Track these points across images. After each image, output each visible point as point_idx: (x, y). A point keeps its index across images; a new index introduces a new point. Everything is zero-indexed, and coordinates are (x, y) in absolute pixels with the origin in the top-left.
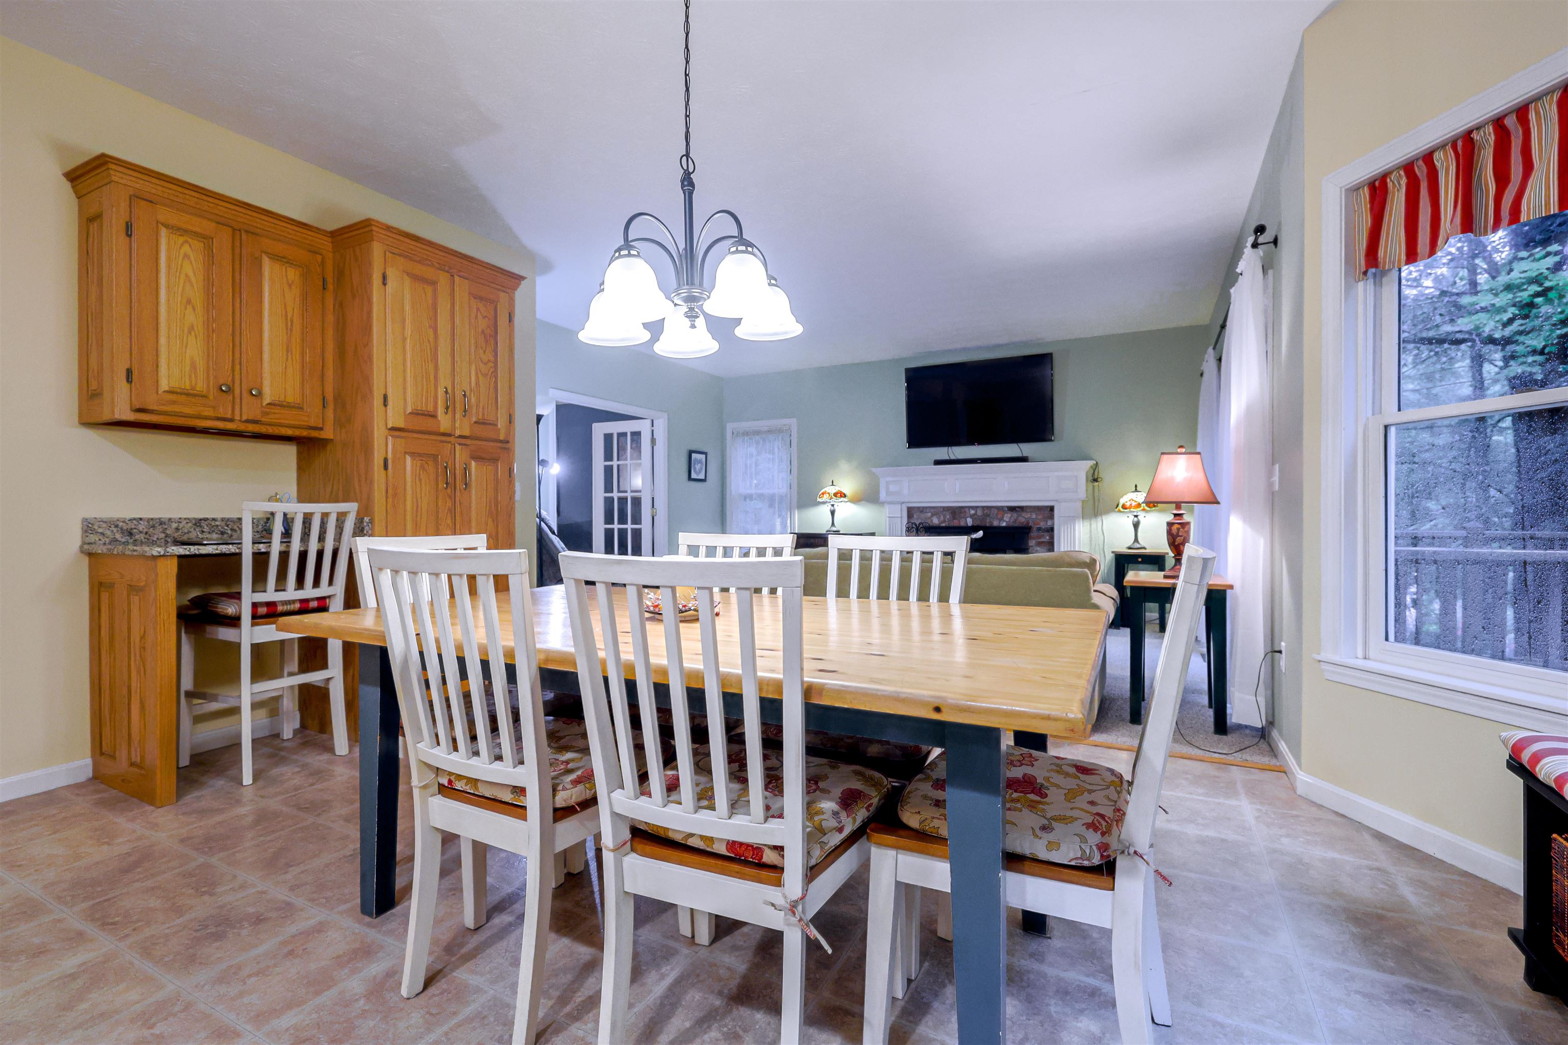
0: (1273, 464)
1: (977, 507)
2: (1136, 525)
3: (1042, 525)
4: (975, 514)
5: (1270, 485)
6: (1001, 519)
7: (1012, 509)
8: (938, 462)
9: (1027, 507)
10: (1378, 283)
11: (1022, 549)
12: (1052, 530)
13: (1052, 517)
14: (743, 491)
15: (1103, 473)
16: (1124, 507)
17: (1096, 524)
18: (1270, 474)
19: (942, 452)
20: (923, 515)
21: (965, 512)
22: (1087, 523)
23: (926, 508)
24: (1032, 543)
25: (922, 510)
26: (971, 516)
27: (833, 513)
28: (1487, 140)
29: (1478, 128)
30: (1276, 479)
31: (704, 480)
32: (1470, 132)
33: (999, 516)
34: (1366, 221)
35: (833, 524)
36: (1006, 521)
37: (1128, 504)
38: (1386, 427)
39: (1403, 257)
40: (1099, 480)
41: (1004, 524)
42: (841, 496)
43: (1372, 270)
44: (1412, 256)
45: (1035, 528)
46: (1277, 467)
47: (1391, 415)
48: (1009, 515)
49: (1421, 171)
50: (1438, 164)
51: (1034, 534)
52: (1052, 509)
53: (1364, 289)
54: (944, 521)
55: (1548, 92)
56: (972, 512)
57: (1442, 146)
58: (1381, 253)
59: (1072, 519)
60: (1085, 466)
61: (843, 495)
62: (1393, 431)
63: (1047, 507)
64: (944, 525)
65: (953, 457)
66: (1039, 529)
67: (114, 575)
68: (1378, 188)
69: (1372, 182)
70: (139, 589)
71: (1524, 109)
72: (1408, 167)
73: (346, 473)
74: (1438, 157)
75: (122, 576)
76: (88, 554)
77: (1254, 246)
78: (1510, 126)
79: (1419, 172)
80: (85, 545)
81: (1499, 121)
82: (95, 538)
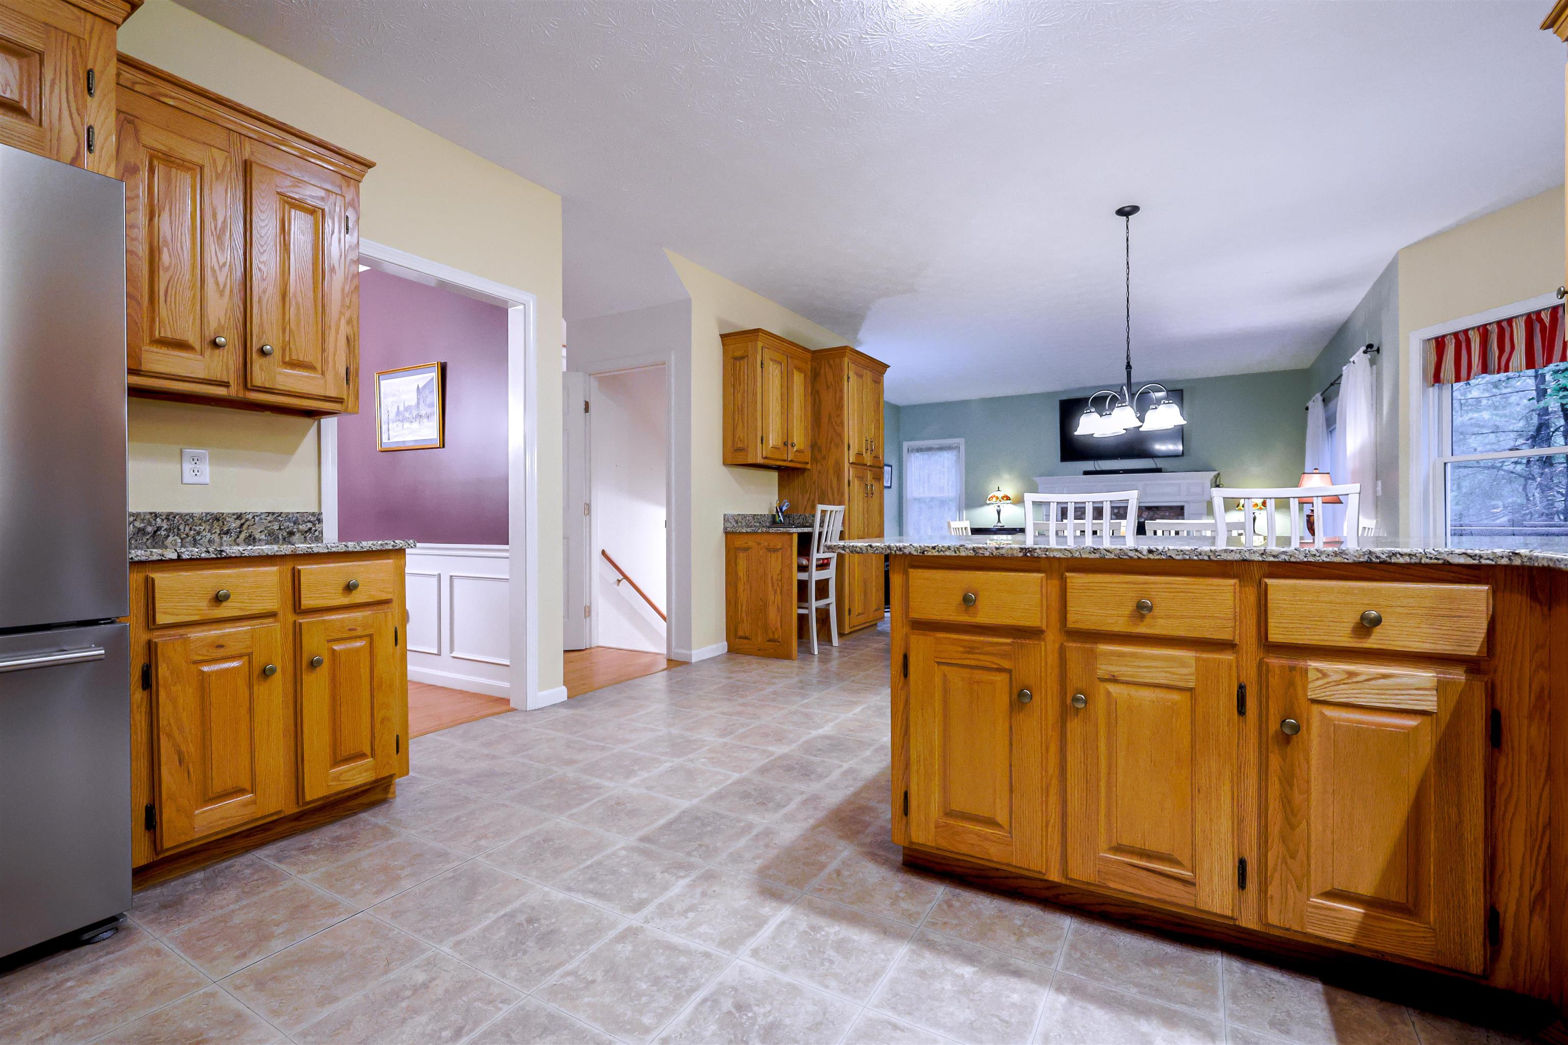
0: (1377, 480)
1: (1120, 507)
5: (1375, 492)
8: (1086, 473)
9: (1162, 507)
10: (1440, 389)
13: (1182, 514)
14: (916, 495)
15: (1224, 481)
18: (1375, 486)
19: (1089, 465)
27: (999, 512)
28: (1494, 329)
29: (1490, 324)
30: (1379, 488)
31: (890, 487)
32: (1486, 325)
34: (1433, 358)
35: (1000, 521)
38: (1445, 464)
39: (1454, 379)
40: (1222, 486)
43: (1436, 384)
44: (1458, 379)
46: (1379, 483)
47: (1448, 457)
49: (1462, 337)
50: (1471, 337)
52: (1182, 508)
53: (1433, 392)
55: (1522, 315)
57: (1473, 328)
58: (1442, 375)
59: (1199, 516)
60: (1209, 476)
61: (1008, 498)
62: (1449, 466)
63: (1178, 507)
65: (1098, 469)
67: (750, 544)
68: (1440, 343)
69: (1436, 339)
70: (775, 550)
71: (1510, 321)
72: (1456, 335)
73: (821, 489)
74: (1471, 333)
75: (759, 544)
76: (727, 533)
77: (1365, 352)
78: (1504, 326)
79: (1461, 338)
80: (725, 528)
81: (1499, 323)
82: (728, 525)
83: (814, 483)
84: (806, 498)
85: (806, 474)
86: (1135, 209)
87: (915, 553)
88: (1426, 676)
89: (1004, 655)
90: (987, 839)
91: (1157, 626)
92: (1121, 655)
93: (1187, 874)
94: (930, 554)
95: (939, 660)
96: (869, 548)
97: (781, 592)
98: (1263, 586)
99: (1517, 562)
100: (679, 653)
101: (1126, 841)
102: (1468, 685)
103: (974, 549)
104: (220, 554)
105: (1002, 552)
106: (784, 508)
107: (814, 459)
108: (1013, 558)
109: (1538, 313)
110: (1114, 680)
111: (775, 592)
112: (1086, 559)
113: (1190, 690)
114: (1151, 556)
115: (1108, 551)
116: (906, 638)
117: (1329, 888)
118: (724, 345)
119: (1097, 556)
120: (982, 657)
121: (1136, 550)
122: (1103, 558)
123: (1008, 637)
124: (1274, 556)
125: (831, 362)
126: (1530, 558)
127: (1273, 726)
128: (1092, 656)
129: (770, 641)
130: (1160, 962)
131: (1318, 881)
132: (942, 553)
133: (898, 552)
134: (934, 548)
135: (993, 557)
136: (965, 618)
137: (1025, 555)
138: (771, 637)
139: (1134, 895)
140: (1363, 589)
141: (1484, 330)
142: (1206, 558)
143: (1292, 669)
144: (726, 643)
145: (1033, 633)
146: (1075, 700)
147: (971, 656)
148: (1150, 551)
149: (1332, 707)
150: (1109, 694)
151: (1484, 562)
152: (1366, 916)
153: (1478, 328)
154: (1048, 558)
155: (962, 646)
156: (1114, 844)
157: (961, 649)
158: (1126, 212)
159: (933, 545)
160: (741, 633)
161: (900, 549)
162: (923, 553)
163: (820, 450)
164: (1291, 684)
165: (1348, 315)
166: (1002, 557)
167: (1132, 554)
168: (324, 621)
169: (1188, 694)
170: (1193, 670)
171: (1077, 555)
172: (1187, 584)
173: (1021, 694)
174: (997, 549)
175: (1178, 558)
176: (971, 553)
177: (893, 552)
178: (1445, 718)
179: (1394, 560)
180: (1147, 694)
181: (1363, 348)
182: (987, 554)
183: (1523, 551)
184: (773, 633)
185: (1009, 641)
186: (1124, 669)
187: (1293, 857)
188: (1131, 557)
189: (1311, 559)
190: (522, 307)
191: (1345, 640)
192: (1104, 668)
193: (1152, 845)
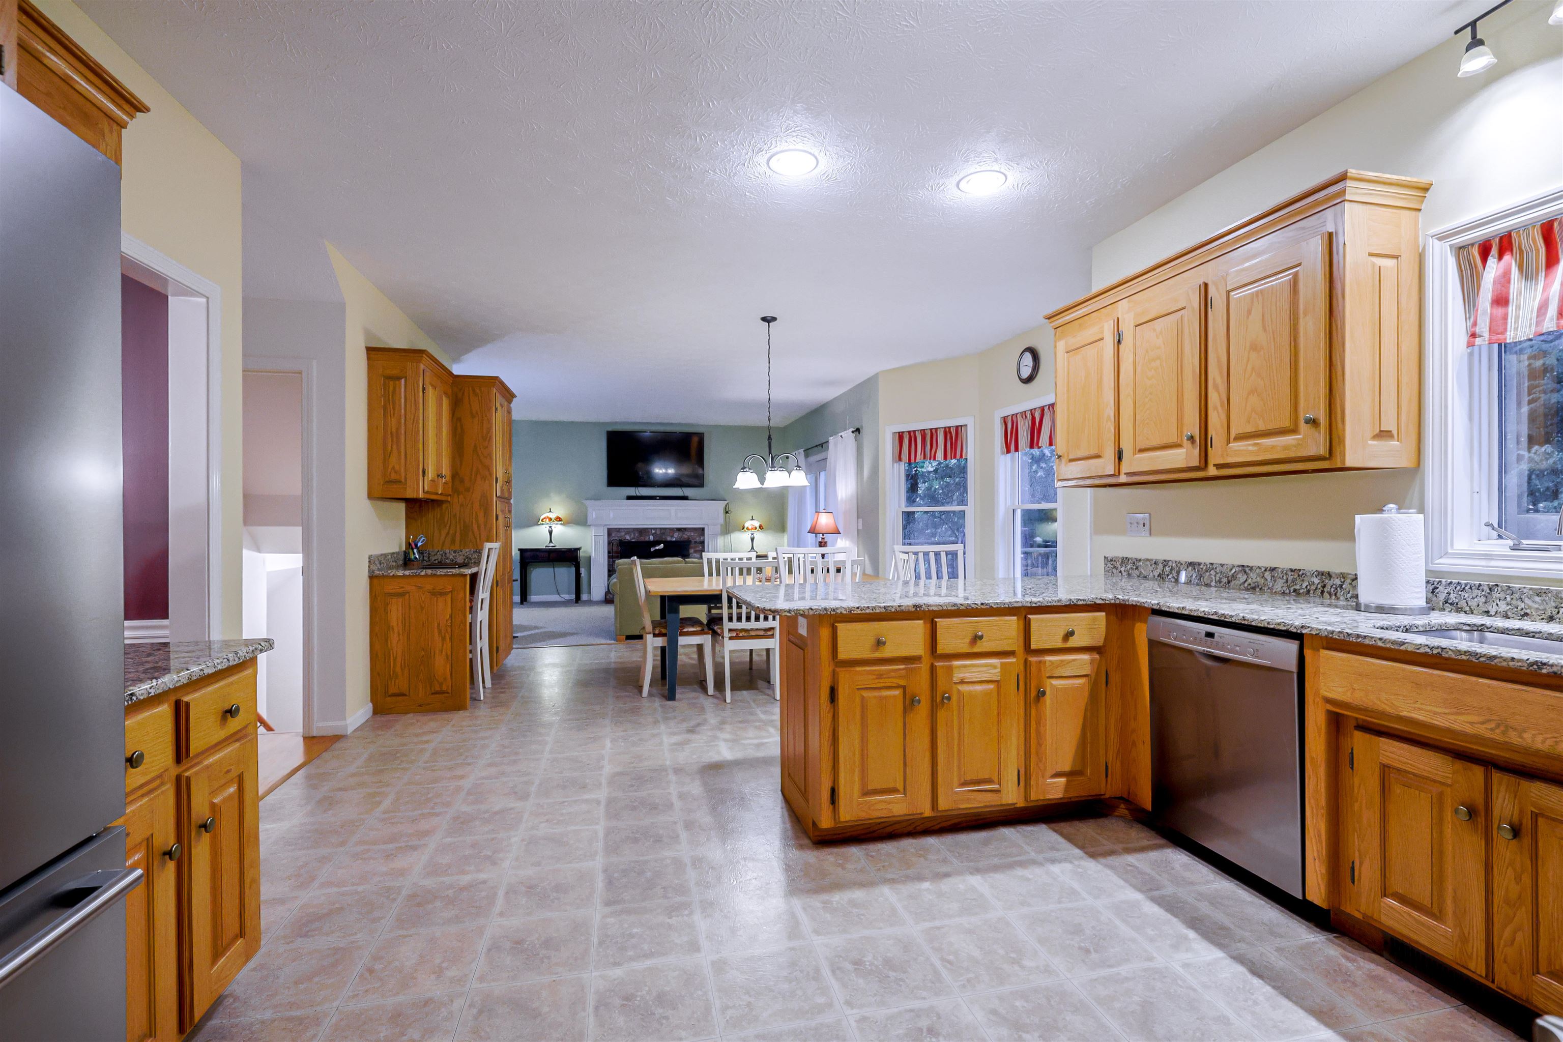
1: (656, 528)
2: (752, 540)
3: (697, 539)
4: (655, 533)
6: (672, 536)
7: (679, 530)
8: (630, 498)
9: (688, 528)
10: (901, 465)
11: (685, 555)
12: (703, 543)
13: (703, 535)
15: (731, 508)
16: (748, 529)
17: (728, 538)
19: (631, 491)
20: (619, 535)
21: (649, 531)
22: (722, 538)
23: (621, 529)
24: (691, 551)
25: (618, 530)
26: (653, 534)
27: (550, 532)
30: (860, 524)
33: (671, 534)
34: (898, 444)
35: (551, 541)
36: (676, 537)
37: (750, 528)
40: (730, 512)
41: (674, 539)
42: (560, 521)
43: (899, 461)
45: (693, 541)
48: (677, 534)
51: (692, 545)
52: (703, 529)
54: (634, 538)
56: (653, 532)
57: (918, 430)
58: (902, 456)
59: (715, 536)
60: (723, 503)
61: (560, 519)
63: (700, 528)
64: (633, 540)
65: (638, 494)
66: (696, 542)
67: (408, 588)
68: (901, 436)
69: (899, 433)
70: (442, 594)
71: (936, 429)
72: (909, 432)
73: (464, 522)
74: (917, 433)
75: (420, 588)
76: (372, 577)
77: (853, 432)
78: (934, 432)
79: (912, 435)
80: (371, 572)
81: (931, 430)
82: (374, 567)
83: (455, 516)
84: (444, 532)
85: (444, 506)
86: (774, 319)
87: (845, 612)
88: (1086, 657)
89: (900, 677)
90: (892, 803)
91: (982, 646)
92: (965, 666)
93: (996, 786)
94: (855, 612)
95: (858, 687)
96: (810, 610)
97: (451, 639)
98: (1027, 619)
99: (1118, 602)
100: (322, 727)
101: (968, 778)
102: (1101, 660)
103: (885, 607)
104: (131, 699)
105: (903, 608)
106: (420, 544)
107: (455, 491)
108: (909, 612)
109: (949, 428)
110: (962, 682)
111: (444, 639)
112: (951, 610)
113: (997, 681)
114: (982, 607)
115: (961, 605)
116: (834, 675)
117: (1054, 772)
118: (369, 359)
119: (956, 608)
120: (886, 680)
121: (975, 604)
122: (959, 609)
123: (901, 665)
124: (1035, 604)
125: (478, 391)
126: (1123, 600)
127: (1033, 694)
128: (950, 669)
129: (436, 693)
130: (986, 843)
131: (1050, 771)
132: (863, 611)
133: (832, 613)
134: (858, 608)
135: (896, 612)
136: (878, 655)
137: (916, 610)
138: (438, 689)
139: (970, 808)
140: (1066, 618)
141: (923, 432)
142: (1007, 606)
143: (1040, 662)
144: (371, 705)
145: (916, 659)
146: (943, 698)
147: (881, 681)
148: (982, 604)
149: (1054, 679)
150: (959, 690)
151: (1107, 602)
152: (1068, 781)
153: (921, 430)
154: (929, 610)
155: (874, 675)
156: (962, 780)
157: (874, 677)
158: (768, 320)
159: (857, 606)
160: (393, 690)
161: (834, 610)
162: (851, 612)
163: (462, 481)
164: (1040, 670)
165: (828, 400)
166: (902, 612)
167: (973, 606)
168: (207, 767)
169: (996, 684)
170: (998, 670)
171: (945, 608)
172: (997, 621)
173: (912, 701)
174: (899, 606)
175: (995, 607)
176: (883, 610)
177: (829, 613)
178: (1093, 676)
179: (1078, 603)
180: (978, 688)
181: (852, 429)
182: (893, 610)
183: (1120, 597)
184: (441, 684)
185: (902, 667)
186: (967, 675)
187: (1041, 761)
188: (973, 608)
189: (1050, 604)
190: (204, 300)
191: (1060, 644)
192: (957, 676)
193: (981, 776)
